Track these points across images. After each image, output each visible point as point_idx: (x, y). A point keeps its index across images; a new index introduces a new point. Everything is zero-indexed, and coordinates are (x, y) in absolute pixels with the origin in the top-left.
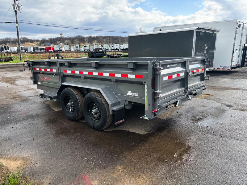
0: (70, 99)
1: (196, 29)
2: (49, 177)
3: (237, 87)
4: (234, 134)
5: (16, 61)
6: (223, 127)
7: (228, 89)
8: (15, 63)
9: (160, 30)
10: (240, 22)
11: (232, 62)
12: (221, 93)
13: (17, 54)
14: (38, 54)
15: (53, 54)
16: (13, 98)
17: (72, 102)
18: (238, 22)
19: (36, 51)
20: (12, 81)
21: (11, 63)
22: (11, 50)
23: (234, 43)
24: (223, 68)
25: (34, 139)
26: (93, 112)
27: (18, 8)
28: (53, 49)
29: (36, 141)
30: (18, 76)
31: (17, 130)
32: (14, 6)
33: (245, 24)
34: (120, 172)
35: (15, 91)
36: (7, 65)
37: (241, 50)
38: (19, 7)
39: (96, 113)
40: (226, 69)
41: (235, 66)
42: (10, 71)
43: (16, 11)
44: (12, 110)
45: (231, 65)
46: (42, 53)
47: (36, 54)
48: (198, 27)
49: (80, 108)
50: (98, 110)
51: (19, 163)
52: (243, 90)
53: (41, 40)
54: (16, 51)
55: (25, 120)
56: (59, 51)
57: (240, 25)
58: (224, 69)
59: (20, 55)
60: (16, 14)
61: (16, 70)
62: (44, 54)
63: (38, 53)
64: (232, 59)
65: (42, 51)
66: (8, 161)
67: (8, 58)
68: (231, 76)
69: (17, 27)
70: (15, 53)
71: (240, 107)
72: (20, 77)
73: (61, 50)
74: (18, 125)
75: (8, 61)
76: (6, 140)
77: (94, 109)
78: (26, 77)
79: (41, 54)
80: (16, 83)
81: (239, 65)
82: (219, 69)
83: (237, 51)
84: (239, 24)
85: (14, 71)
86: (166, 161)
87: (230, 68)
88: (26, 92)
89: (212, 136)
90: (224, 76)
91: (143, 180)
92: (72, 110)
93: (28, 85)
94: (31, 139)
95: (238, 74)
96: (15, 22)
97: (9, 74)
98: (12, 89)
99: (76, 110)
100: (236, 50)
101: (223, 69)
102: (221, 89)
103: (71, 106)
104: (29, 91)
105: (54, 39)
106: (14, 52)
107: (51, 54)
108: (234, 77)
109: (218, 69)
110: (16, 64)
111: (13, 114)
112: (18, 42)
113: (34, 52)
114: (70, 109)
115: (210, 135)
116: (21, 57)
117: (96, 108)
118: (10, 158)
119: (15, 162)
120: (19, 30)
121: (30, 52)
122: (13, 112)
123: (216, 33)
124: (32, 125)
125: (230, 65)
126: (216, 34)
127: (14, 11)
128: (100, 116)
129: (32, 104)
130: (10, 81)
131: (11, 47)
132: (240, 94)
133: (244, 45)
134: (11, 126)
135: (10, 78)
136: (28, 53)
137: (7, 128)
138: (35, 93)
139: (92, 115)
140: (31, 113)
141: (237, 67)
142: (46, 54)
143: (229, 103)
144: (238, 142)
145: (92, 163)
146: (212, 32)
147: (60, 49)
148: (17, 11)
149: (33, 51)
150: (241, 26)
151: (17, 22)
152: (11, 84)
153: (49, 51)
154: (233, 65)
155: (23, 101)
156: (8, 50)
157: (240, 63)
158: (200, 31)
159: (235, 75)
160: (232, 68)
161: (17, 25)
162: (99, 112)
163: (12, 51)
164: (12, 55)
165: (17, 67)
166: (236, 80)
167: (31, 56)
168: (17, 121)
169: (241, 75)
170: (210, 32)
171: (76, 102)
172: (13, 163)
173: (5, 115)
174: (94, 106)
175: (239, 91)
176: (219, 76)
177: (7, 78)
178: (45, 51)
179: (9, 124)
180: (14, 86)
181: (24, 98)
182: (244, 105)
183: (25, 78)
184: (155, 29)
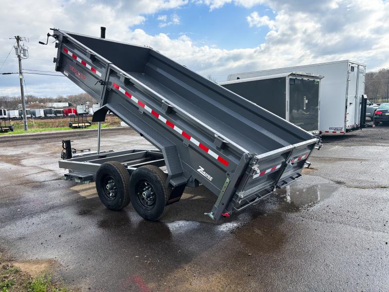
0: (110, 179)
1: (289, 76)
2: (88, 281)
3: (354, 156)
4: (344, 219)
5: (19, 131)
6: (330, 210)
7: (340, 159)
8: (17, 135)
9: (238, 78)
10: (353, 64)
11: (345, 122)
12: (329, 166)
13: (18, 122)
14: (53, 120)
15: (76, 119)
16: (21, 184)
17: (113, 182)
18: (349, 63)
19: (49, 115)
20: (16, 160)
21: (11, 135)
22: (9, 115)
23: (347, 94)
24: (333, 130)
25: (60, 236)
26: (144, 194)
27: (22, 52)
28: (75, 111)
29: (63, 238)
30: (25, 153)
31: (34, 226)
32: (16, 49)
33: (360, 66)
34: (186, 271)
35: (22, 174)
36: (5, 137)
37: (358, 103)
38: (24, 50)
39: (148, 196)
40: (338, 133)
41: (350, 128)
42: (10, 146)
43: (19, 56)
44: (22, 200)
45: (345, 126)
46: (59, 117)
47: (49, 120)
48: (291, 73)
49: (125, 191)
50: (152, 191)
51: (43, 267)
52: (361, 160)
53: (56, 99)
54: (18, 117)
55: (44, 212)
56: (84, 114)
57: (353, 68)
58: (335, 132)
59: (25, 122)
60: (20, 60)
61: (21, 145)
62: (61, 120)
63: (51, 118)
64: (346, 117)
65: (59, 115)
66: (27, 265)
67: (6, 127)
68: (346, 142)
69: (21, 79)
70: (15, 120)
71: (356, 184)
72: (28, 154)
73: (88, 113)
74: (35, 220)
75: (6, 131)
76: (20, 239)
77: (145, 190)
78: (37, 154)
79: (57, 120)
80: (21, 163)
81: (357, 126)
82: (328, 132)
83: (353, 106)
84: (351, 67)
85: (16, 146)
86: (250, 255)
87: (343, 131)
88: (39, 175)
89: (313, 221)
90: (335, 143)
91: (218, 279)
92: (112, 195)
93: (41, 164)
94: (57, 236)
95: (357, 139)
96: (18, 72)
97: (11, 151)
98: (18, 171)
99: (119, 194)
100: (350, 104)
101: (333, 132)
102: (330, 160)
103: (111, 189)
104: (44, 174)
105: (76, 96)
106: (14, 118)
107: (73, 119)
108: (350, 144)
109: (326, 132)
110: (19, 136)
111: (25, 205)
112: (22, 102)
113: (46, 117)
114: (109, 193)
115: (310, 220)
116: (25, 126)
117: (148, 189)
118: (29, 262)
119: (37, 265)
120: (23, 84)
121: (40, 118)
122: (25, 202)
123: (319, 80)
124: (55, 218)
125: (343, 126)
126: (318, 82)
127: (17, 56)
128: (154, 200)
129: (50, 190)
130: (12, 160)
131: (9, 110)
132: (357, 166)
133: (363, 96)
134: (24, 221)
135: (12, 156)
136: (36, 118)
137: (19, 223)
138: (53, 176)
139: (143, 199)
140: (51, 203)
141: (354, 129)
142: (65, 119)
143: (340, 179)
144: (349, 227)
145: (146, 263)
146: (312, 80)
147: (85, 111)
148: (22, 55)
149: (43, 116)
150: (356, 69)
151: (21, 73)
152: (15, 164)
153: (69, 114)
154: (347, 125)
155: (37, 187)
156: (5, 114)
157: (358, 122)
158: (294, 78)
159: (353, 141)
160: (347, 131)
161: (21, 77)
162: (153, 195)
163: (11, 117)
164: (12, 123)
165: (22, 140)
166: (352, 147)
167: (41, 124)
168: (32, 214)
169: (360, 141)
170: (311, 79)
171: (119, 182)
172: (35, 266)
173: (12, 207)
174: (146, 186)
175: (355, 162)
176: (328, 143)
177: (7, 156)
178: (62, 115)
179: (21, 218)
180: (19, 168)
181: (38, 184)
182: (362, 181)
183: (35, 156)
184: (230, 77)
